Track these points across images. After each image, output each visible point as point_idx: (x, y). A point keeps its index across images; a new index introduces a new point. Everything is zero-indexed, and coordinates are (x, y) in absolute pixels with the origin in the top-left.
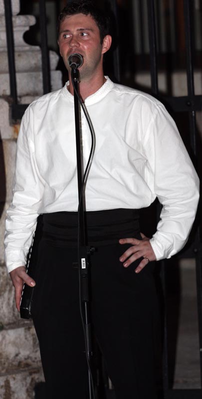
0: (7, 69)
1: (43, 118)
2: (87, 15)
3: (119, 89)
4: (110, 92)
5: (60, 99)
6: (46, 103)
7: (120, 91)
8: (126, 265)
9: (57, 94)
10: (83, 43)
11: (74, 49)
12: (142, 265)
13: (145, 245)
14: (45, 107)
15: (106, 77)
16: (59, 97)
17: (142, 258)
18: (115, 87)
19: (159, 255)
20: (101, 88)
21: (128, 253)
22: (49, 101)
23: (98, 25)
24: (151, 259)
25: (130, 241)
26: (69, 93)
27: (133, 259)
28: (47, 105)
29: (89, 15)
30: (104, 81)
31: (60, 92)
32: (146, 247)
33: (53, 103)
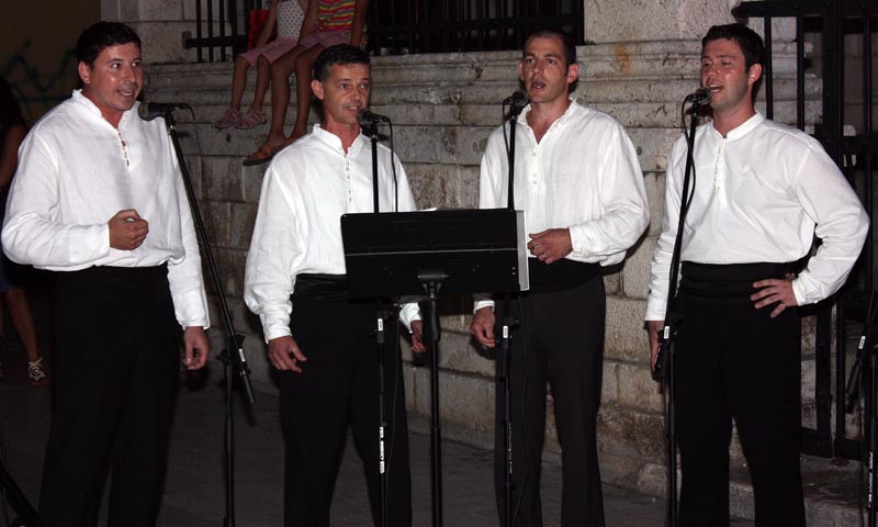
8: (757, 306)
10: (723, 72)
11: (712, 78)
12: (777, 311)
13: (785, 287)
17: (780, 302)
19: (800, 300)
21: (763, 294)
23: (743, 52)
24: (788, 304)
25: (765, 283)
27: (767, 302)
30: (752, 115)
32: (785, 290)
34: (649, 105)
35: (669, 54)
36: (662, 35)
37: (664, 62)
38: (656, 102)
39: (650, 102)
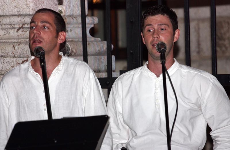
0: (82, 53)
1: (129, 86)
2: (164, 15)
3: (183, 68)
4: (178, 70)
5: (141, 73)
6: (131, 76)
7: (184, 70)
9: (139, 70)
10: (162, 35)
11: (156, 39)
14: (131, 79)
15: (175, 59)
16: (140, 72)
18: (181, 67)
20: (171, 67)
22: (134, 74)
23: (172, 22)
26: (148, 69)
28: (132, 77)
29: (165, 16)
30: (173, 62)
31: (141, 69)
33: (137, 76)
34: (15, 59)
35: (23, 24)
36: (15, 12)
37: (18, 30)
38: (20, 57)
39: (14, 57)
